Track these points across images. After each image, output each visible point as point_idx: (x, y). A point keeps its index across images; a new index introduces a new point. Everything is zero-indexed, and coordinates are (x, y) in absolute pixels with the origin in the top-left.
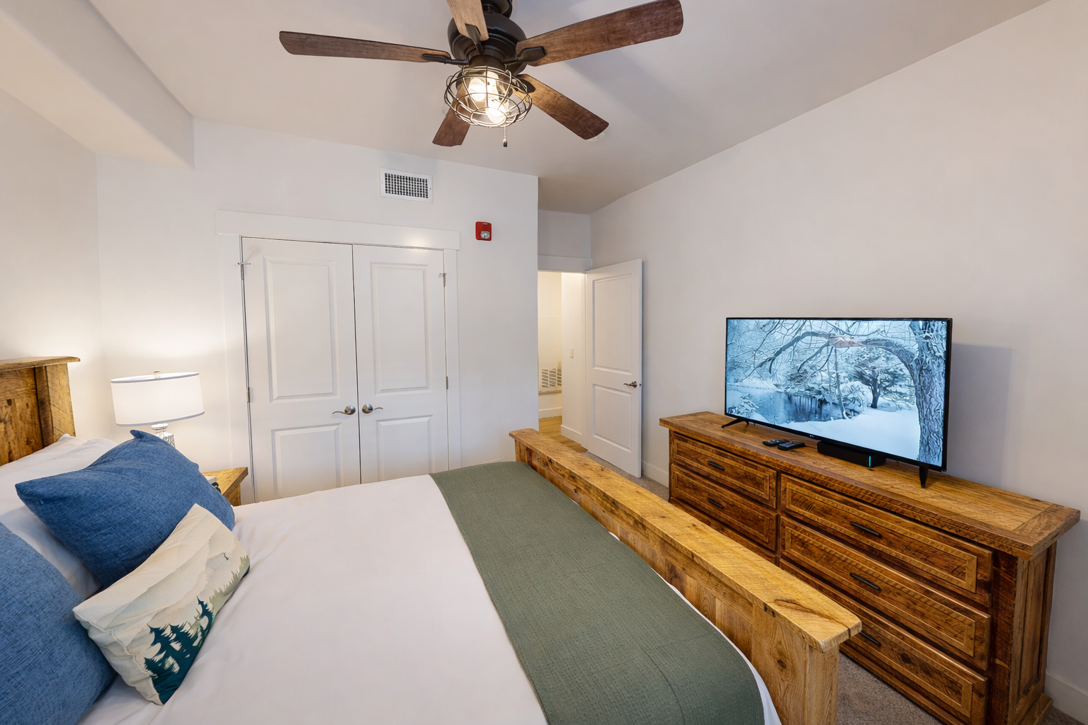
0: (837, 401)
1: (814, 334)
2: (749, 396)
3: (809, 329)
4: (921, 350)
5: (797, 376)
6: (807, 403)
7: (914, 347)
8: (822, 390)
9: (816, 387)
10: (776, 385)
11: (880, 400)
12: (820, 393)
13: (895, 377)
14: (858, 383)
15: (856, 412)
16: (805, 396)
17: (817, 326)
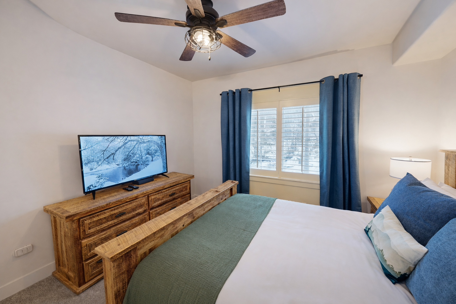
0: (142, 163)
1: (132, 141)
2: (102, 175)
3: (130, 139)
4: (161, 143)
5: (127, 158)
6: (133, 167)
7: (159, 142)
8: (137, 161)
9: (135, 161)
10: (118, 165)
11: (154, 159)
12: (136, 162)
13: (156, 151)
14: (147, 156)
15: (148, 164)
16: (132, 165)
17: (132, 138)
